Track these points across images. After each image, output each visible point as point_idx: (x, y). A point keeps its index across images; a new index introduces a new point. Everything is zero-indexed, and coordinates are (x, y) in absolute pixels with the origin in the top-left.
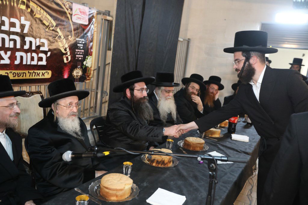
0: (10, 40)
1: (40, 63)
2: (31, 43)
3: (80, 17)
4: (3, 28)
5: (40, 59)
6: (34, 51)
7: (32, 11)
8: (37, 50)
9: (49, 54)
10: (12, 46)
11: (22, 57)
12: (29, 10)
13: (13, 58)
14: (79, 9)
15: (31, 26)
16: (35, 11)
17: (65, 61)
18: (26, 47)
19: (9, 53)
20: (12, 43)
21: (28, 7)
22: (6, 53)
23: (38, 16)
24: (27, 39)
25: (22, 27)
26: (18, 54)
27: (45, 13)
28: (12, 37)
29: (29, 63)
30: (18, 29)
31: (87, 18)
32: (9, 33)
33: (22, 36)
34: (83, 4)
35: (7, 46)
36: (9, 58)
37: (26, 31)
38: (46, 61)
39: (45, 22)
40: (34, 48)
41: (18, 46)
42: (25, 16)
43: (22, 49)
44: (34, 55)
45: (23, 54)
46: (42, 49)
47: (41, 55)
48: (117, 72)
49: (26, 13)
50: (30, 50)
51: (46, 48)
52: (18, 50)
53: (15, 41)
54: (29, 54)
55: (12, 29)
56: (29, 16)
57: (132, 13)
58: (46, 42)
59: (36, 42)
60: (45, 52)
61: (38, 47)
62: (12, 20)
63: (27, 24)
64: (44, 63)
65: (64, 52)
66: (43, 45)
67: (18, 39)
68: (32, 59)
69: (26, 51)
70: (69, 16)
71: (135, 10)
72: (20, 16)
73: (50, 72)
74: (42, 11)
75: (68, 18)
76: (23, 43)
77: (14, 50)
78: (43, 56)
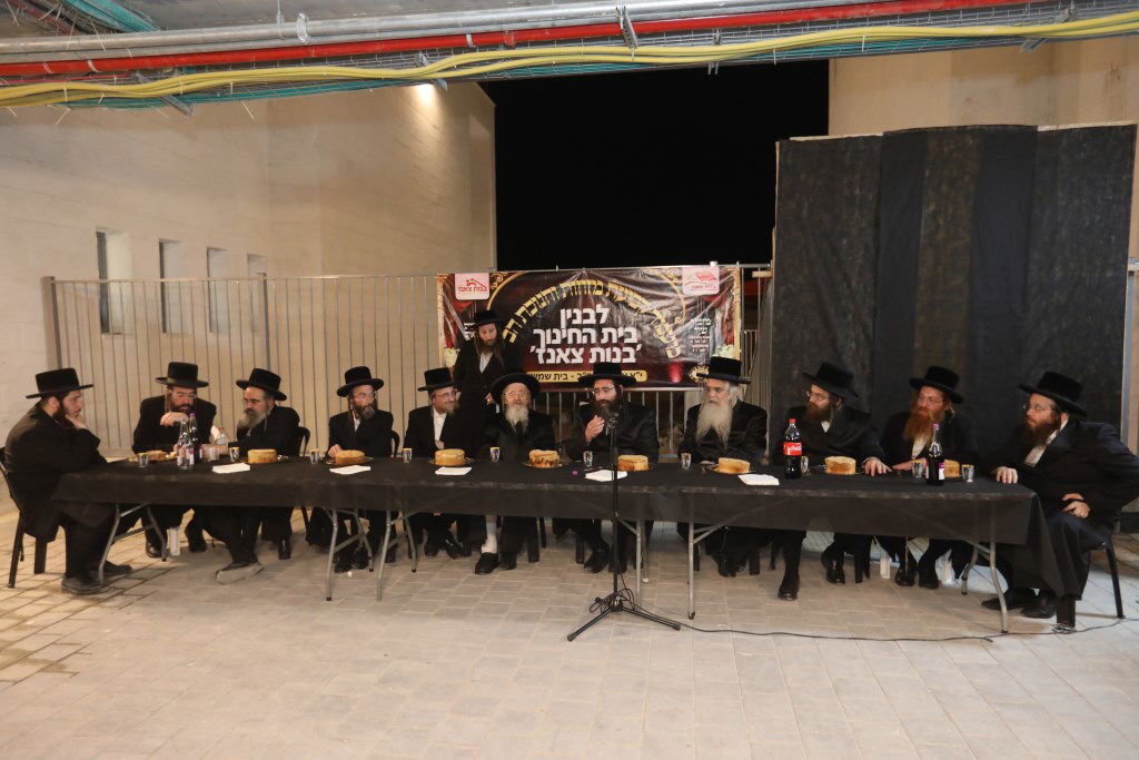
0: (583, 334)
1: (625, 360)
2: (610, 334)
3: (698, 284)
4: (574, 322)
5: (625, 356)
6: (616, 345)
7: (612, 295)
8: (621, 343)
9: (639, 347)
10: (585, 341)
11: (598, 354)
12: (608, 294)
13: (586, 356)
14: (697, 274)
15: (610, 315)
16: (616, 293)
17: (670, 355)
18: (605, 340)
19: (582, 350)
20: (585, 337)
21: (605, 290)
22: (578, 351)
23: (620, 299)
24: (605, 331)
25: (598, 316)
26: (593, 351)
27: (631, 293)
28: (585, 330)
29: (608, 360)
30: (592, 320)
31: (717, 284)
32: (581, 327)
33: (599, 327)
35: (579, 342)
36: (582, 356)
37: (603, 321)
38: (636, 356)
39: (631, 304)
40: (615, 340)
41: (593, 340)
42: (603, 303)
43: (598, 344)
44: (616, 350)
45: (601, 350)
46: (627, 341)
47: (626, 349)
48: (796, 372)
49: (604, 299)
50: (609, 344)
51: (634, 340)
52: (593, 346)
53: (589, 335)
54: (608, 350)
55: (586, 322)
56: (606, 302)
57: (834, 251)
58: (633, 331)
59: (617, 333)
60: (633, 345)
61: (622, 339)
62: (585, 311)
63: (605, 312)
64: (632, 359)
65: (666, 342)
66: (629, 335)
67: (593, 332)
68: (614, 355)
69: (605, 346)
70: (675, 288)
71: (845, 241)
72: (596, 304)
73: (644, 373)
74: (627, 291)
75: (674, 291)
76: (600, 336)
77: (589, 345)
78: (630, 350)
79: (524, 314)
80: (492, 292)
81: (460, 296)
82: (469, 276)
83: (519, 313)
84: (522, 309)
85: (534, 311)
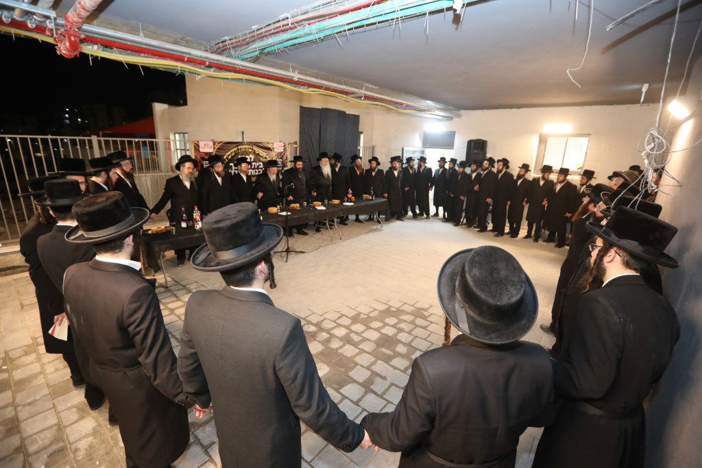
3: (278, 148)
5: (259, 172)
8: (258, 168)
12: (253, 151)
14: (278, 144)
16: (256, 150)
18: (253, 167)
21: (252, 149)
23: (257, 152)
24: (253, 164)
25: (251, 159)
31: (283, 148)
34: (280, 142)
39: (261, 155)
43: (251, 168)
47: (259, 170)
49: (252, 153)
50: (254, 168)
57: (311, 140)
60: (262, 169)
63: (253, 157)
68: (256, 172)
69: (253, 169)
70: (272, 149)
71: (313, 137)
74: (259, 150)
78: (261, 170)
79: (227, 158)
80: (214, 148)
81: (201, 150)
82: (205, 143)
83: (225, 157)
84: (226, 156)
85: (230, 157)
